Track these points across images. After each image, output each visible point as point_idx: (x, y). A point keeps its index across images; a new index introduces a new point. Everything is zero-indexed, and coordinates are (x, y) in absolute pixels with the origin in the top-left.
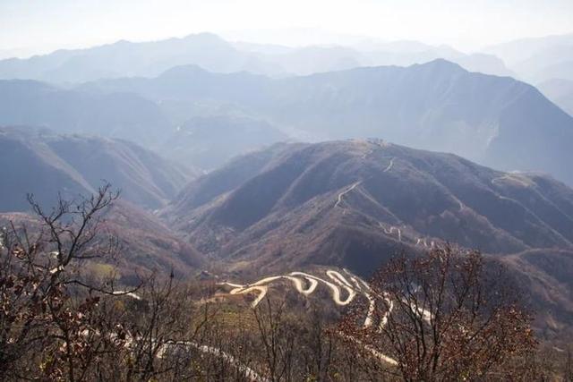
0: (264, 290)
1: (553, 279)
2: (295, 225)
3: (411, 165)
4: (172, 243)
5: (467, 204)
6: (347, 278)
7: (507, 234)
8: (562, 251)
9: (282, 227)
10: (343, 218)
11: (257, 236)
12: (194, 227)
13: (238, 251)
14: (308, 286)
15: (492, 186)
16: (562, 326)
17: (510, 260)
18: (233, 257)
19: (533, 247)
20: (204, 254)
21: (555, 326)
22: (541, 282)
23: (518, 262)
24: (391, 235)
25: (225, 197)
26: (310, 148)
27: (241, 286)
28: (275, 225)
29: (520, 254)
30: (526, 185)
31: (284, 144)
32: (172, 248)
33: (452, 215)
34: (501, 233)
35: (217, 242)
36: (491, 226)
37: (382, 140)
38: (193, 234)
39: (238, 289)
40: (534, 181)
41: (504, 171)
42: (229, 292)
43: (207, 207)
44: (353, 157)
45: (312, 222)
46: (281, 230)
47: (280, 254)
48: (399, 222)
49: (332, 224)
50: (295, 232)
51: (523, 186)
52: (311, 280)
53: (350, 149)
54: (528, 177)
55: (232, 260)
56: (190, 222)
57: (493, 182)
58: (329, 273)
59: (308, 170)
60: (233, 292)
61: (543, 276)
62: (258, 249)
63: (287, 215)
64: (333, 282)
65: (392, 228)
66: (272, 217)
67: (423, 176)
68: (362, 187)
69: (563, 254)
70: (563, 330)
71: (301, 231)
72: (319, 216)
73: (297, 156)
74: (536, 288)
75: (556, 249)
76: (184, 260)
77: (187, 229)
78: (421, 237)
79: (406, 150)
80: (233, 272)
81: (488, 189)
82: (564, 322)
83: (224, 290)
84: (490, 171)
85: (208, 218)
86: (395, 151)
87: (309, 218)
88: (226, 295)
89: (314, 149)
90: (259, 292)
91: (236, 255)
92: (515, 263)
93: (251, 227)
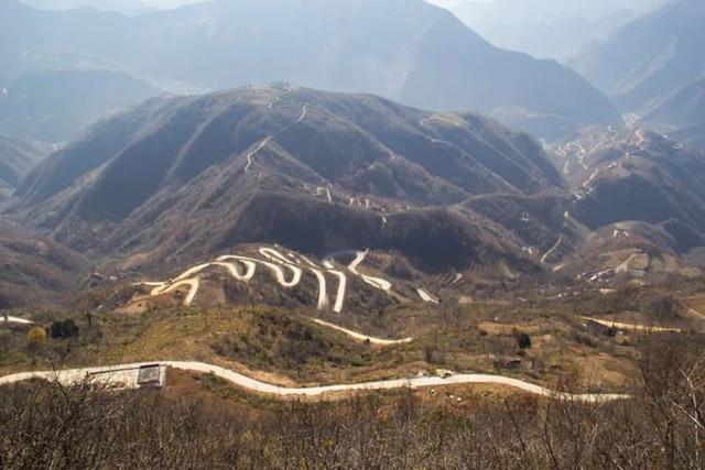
0: (195, 283)
1: (500, 226)
2: (196, 201)
3: (327, 111)
4: (35, 245)
5: (397, 152)
6: (284, 254)
7: (445, 183)
8: (505, 194)
9: (180, 203)
10: (262, 183)
11: (149, 219)
12: (58, 221)
13: (126, 242)
14: (244, 270)
15: (421, 129)
16: (518, 275)
17: (455, 209)
18: (121, 251)
19: (474, 193)
20: (83, 252)
21: (512, 276)
22: (491, 231)
23: (463, 212)
24: (319, 197)
25: (94, 176)
26: (198, 101)
27: (162, 283)
28: (170, 203)
29: (463, 203)
30: (458, 124)
31: (160, 99)
32: (38, 250)
33: (382, 165)
34: (438, 182)
35: (95, 234)
36: (428, 175)
37: (288, 85)
38: (59, 229)
39: (159, 288)
40: (466, 119)
41: (431, 109)
42: (148, 292)
43: (71, 192)
44: (255, 106)
45: (219, 193)
46: (179, 208)
47: (187, 238)
48: (323, 180)
49: (249, 192)
50: (200, 208)
51: (454, 127)
52: (246, 262)
53: (251, 98)
54: (458, 115)
55: (122, 255)
56: (51, 214)
57: (421, 123)
58: (262, 250)
59: (201, 128)
60: (155, 292)
61: (491, 225)
62: (153, 236)
63: (184, 188)
64: (271, 261)
65: (319, 189)
66: (162, 194)
67: (344, 124)
68: (273, 143)
69: (506, 198)
70: (520, 279)
71: (207, 205)
72: (228, 185)
73: (183, 114)
74: (487, 238)
75: (499, 193)
76: (58, 264)
77: (49, 224)
78: (353, 196)
79: (319, 93)
80: (129, 269)
81: (418, 132)
82: (519, 270)
83: (142, 291)
84: (418, 111)
85: (76, 205)
86: (306, 96)
87: (214, 188)
88: (146, 297)
89: (204, 102)
90: (189, 287)
91: (126, 247)
92: (460, 214)
93: (137, 211)
